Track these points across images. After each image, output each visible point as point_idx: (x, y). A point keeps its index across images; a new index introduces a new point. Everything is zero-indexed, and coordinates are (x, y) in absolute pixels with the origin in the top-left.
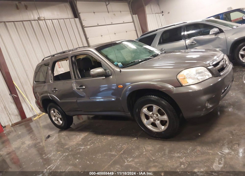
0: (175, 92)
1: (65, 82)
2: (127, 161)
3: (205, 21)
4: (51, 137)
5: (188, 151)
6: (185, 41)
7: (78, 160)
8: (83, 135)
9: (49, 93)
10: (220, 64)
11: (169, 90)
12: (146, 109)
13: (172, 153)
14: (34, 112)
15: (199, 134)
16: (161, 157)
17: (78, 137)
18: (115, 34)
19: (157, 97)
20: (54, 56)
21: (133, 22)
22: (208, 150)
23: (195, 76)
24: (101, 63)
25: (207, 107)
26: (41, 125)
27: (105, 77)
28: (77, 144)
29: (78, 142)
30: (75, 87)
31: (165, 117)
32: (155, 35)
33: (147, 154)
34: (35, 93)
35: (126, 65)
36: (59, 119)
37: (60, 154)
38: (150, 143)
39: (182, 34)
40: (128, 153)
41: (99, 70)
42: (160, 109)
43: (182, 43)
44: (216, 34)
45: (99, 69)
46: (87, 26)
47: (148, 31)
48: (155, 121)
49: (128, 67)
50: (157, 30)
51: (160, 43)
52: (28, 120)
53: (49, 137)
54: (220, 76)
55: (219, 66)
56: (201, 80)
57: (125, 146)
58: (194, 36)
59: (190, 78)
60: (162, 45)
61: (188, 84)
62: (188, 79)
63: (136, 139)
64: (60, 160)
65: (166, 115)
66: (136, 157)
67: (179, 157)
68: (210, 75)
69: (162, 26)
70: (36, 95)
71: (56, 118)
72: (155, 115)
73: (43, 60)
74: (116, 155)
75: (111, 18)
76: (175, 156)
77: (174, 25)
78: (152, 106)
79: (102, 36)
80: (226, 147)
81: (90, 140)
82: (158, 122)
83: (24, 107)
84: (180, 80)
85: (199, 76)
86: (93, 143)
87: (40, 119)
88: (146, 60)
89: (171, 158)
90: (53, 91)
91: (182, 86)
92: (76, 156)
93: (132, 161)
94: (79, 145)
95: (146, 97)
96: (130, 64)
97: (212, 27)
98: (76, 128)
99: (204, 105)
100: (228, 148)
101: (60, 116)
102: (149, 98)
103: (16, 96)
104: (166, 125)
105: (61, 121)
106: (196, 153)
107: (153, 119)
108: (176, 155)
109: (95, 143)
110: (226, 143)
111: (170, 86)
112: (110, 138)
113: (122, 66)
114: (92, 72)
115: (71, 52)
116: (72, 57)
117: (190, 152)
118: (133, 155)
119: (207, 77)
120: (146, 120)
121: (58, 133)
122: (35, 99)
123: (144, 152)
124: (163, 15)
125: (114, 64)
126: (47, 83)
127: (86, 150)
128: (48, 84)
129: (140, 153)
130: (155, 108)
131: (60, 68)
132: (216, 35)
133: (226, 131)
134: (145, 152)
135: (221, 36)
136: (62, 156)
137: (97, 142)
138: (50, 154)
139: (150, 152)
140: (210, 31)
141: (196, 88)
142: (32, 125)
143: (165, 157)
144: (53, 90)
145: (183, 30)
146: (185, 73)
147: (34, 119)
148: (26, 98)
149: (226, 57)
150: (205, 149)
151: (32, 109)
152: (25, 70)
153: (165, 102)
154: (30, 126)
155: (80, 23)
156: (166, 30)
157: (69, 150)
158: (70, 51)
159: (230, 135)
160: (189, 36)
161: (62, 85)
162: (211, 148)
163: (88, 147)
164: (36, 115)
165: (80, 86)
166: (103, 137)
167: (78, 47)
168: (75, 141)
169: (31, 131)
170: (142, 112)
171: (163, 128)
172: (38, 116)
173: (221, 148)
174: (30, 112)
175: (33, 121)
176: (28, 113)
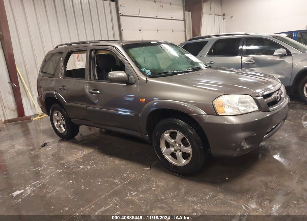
0: (206, 121)
1: (78, 80)
2: (130, 194)
3: (273, 37)
4: (48, 145)
5: (207, 196)
6: (241, 57)
7: (71, 182)
8: (86, 151)
9: (56, 91)
10: (273, 96)
11: (200, 117)
12: (169, 134)
13: (187, 196)
14: (35, 110)
15: (227, 179)
16: (172, 198)
17: (80, 152)
18: (158, 31)
19: (184, 122)
20: (71, 45)
21: (184, 20)
22: (232, 201)
23: (237, 105)
24: (125, 66)
25: (243, 147)
26: (42, 128)
27: (126, 85)
28: (77, 161)
29: (79, 159)
30: (87, 89)
31: (189, 150)
32: (206, 43)
33: (156, 191)
34: (39, 87)
35: (156, 74)
36: (62, 126)
37: (52, 169)
38: (164, 177)
39: (240, 47)
40: (134, 184)
41: (120, 74)
42: (184, 138)
43: (237, 59)
44: (282, 56)
45: (120, 72)
46: (124, 14)
47: (200, 35)
48: (176, 152)
49: (158, 77)
50: (209, 37)
51: (210, 54)
52: (26, 119)
53: (45, 145)
54: (269, 111)
55: (270, 98)
56: (242, 112)
57: (133, 176)
58: (254, 54)
59: (230, 106)
60: (212, 56)
61: (225, 114)
62: (226, 108)
63: (149, 169)
64: (50, 177)
65: (190, 147)
66: (141, 192)
67: (194, 202)
68: (256, 108)
69: (219, 33)
70: (39, 90)
71: (59, 123)
72: (177, 145)
73: (57, 47)
74: (119, 185)
75: (157, 10)
76: (190, 200)
77: (232, 35)
78: (176, 133)
79: (140, 30)
80: (254, 200)
81: (93, 160)
82: (179, 154)
83: (24, 103)
84: (216, 107)
85: (241, 106)
86: (96, 163)
87: (42, 120)
88: (183, 72)
89: (184, 201)
90: (61, 89)
91: (217, 115)
92: (70, 176)
93: (136, 195)
94: (78, 162)
95: (171, 119)
96: (162, 73)
97: (280, 47)
98: (81, 141)
99: (239, 143)
100: (256, 202)
101: (64, 122)
102: (175, 122)
103: (17, 86)
104: (188, 159)
105: (65, 128)
106: (216, 201)
107: (174, 148)
108: (192, 199)
109: (98, 165)
110: (256, 195)
111: (203, 112)
112: (117, 162)
113: (151, 74)
114: (111, 74)
115: (91, 44)
116: (91, 51)
117: (209, 198)
118: (139, 189)
119: (252, 110)
120: (165, 148)
121: (58, 143)
122: (38, 95)
123: (153, 188)
124: (223, 19)
125: (141, 69)
126: (56, 77)
127: (85, 171)
128: (56, 79)
129: (148, 188)
130: (179, 135)
131: (79, 61)
132: (282, 58)
133: (260, 181)
134: (155, 188)
135: (288, 60)
136: (54, 172)
137: (101, 164)
138: (40, 167)
139: (161, 189)
140: (275, 50)
141: (234, 120)
142: (31, 126)
143: (176, 199)
144: (61, 87)
145: (241, 42)
146: (225, 99)
147: (34, 119)
148: (28, 91)
149: (283, 89)
150: (228, 198)
151: (34, 106)
152: (34, 56)
153: (193, 131)
154: (27, 126)
155: (116, 9)
156: (220, 39)
157: (64, 166)
158: (91, 42)
159: (263, 187)
160: (248, 52)
161: (73, 84)
162: (235, 198)
163: (89, 167)
164: (37, 114)
165: (94, 90)
166: (109, 159)
167: (107, 39)
168: (74, 157)
169: (27, 132)
170: (162, 137)
171: (184, 162)
172: (40, 116)
173: (248, 201)
174: (30, 109)
175: (32, 121)
176: (28, 110)
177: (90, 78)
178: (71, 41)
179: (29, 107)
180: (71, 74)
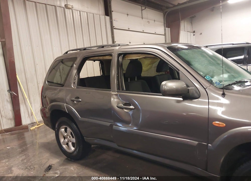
6: (247, 66)
9: (67, 103)
14: (33, 118)
20: (85, 49)
21: (165, 35)
34: (43, 97)
36: (70, 144)
46: (117, 28)
52: (23, 129)
53: (50, 168)
70: (44, 100)
71: (66, 140)
73: (67, 53)
75: (144, 25)
79: (130, 43)
83: (22, 109)
87: (39, 129)
90: (74, 101)
101: (74, 140)
103: (16, 94)
105: (74, 147)
116: (119, 55)
124: (194, 35)
125: (205, 78)
126: (66, 87)
144: (73, 99)
147: (32, 128)
148: (27, 99)
151: (32, 115)
152: (35, 64)
155: (110, 22)
158: (114, 46)
164: (35, 122)
165: (125, 104)
169: (24, 148)
172: (38, 125)
174: (28, 117)
175: (30, 131)
176: (25, 118)
177: (118, 89)
178: (84, 45)
179: (27, 116)
180: (84, 83)
